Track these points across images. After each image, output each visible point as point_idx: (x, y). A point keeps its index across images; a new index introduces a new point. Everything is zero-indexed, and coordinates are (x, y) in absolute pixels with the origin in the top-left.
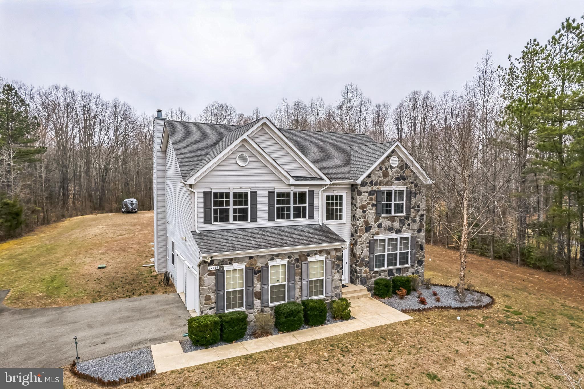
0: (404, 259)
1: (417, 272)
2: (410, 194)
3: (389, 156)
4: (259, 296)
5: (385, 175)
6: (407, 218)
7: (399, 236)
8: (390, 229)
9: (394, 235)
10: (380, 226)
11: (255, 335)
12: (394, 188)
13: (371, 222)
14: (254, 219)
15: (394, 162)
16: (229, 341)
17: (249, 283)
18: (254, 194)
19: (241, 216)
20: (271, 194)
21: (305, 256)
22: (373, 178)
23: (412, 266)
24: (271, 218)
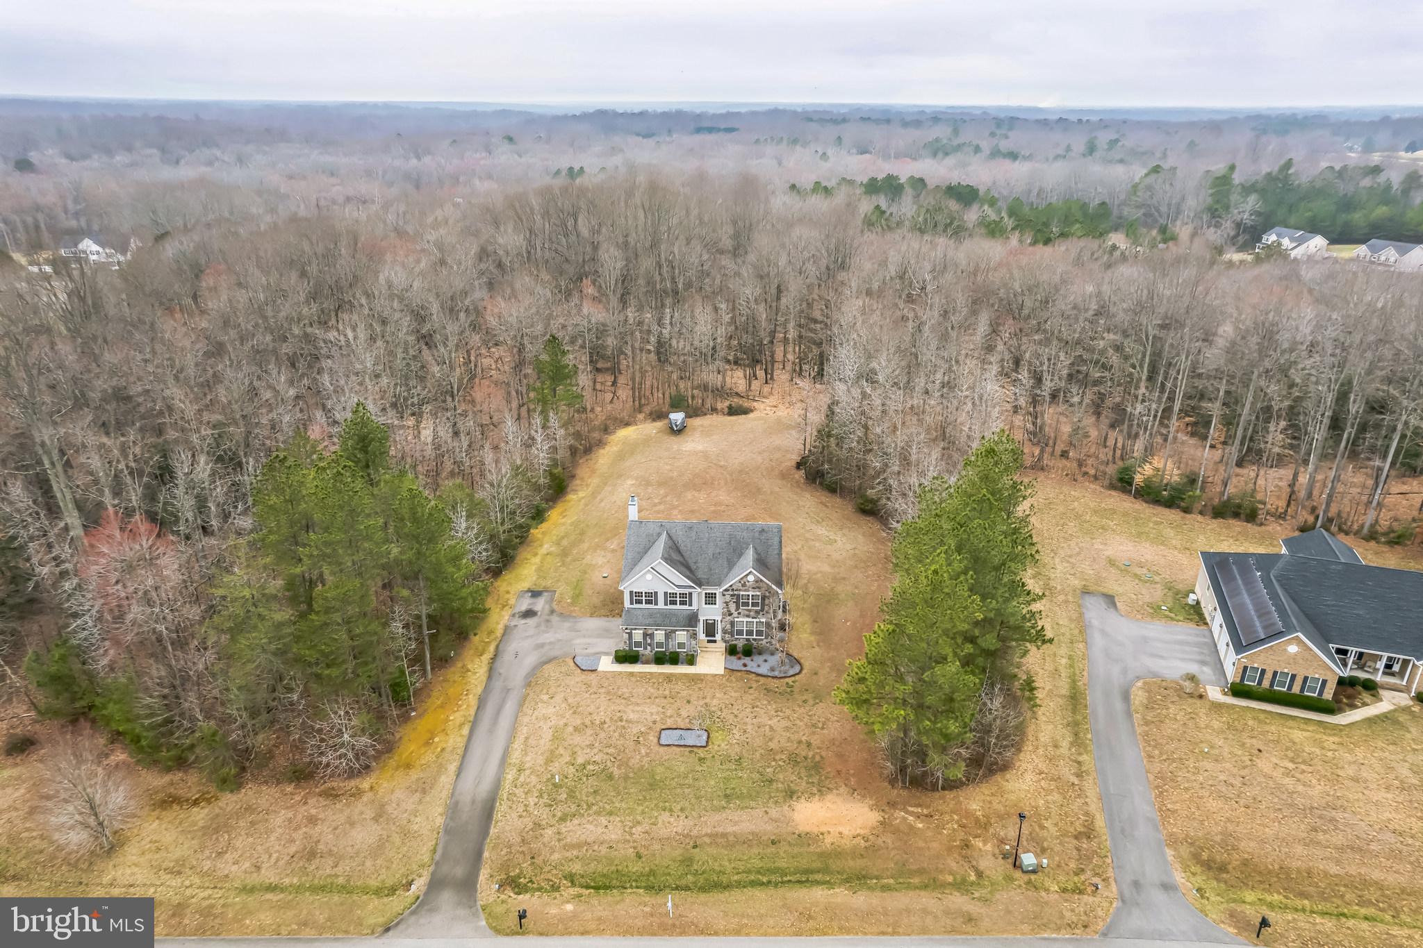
0: (759, 633)
1: (770, 642)
2: (764, 598)
3: (747, 575)
4: (650, 645)
5: (744, 585)
6: (762, 610)
7: (755, 620)
8: (748, 616)
9: (750, 620)
10: (739, 614)
11: (643, 663)
12: (751, 593)
13: (733, 611)
14: (656, 604)
15: (751, 578)
16: (631, 663)
17: (645, 638)
18: (656, 593)
19: (648, 602)
20: (666, 593)
21: (674, 631)
22: (734, 587)
23: (766, 638)
24: (666, 604)
